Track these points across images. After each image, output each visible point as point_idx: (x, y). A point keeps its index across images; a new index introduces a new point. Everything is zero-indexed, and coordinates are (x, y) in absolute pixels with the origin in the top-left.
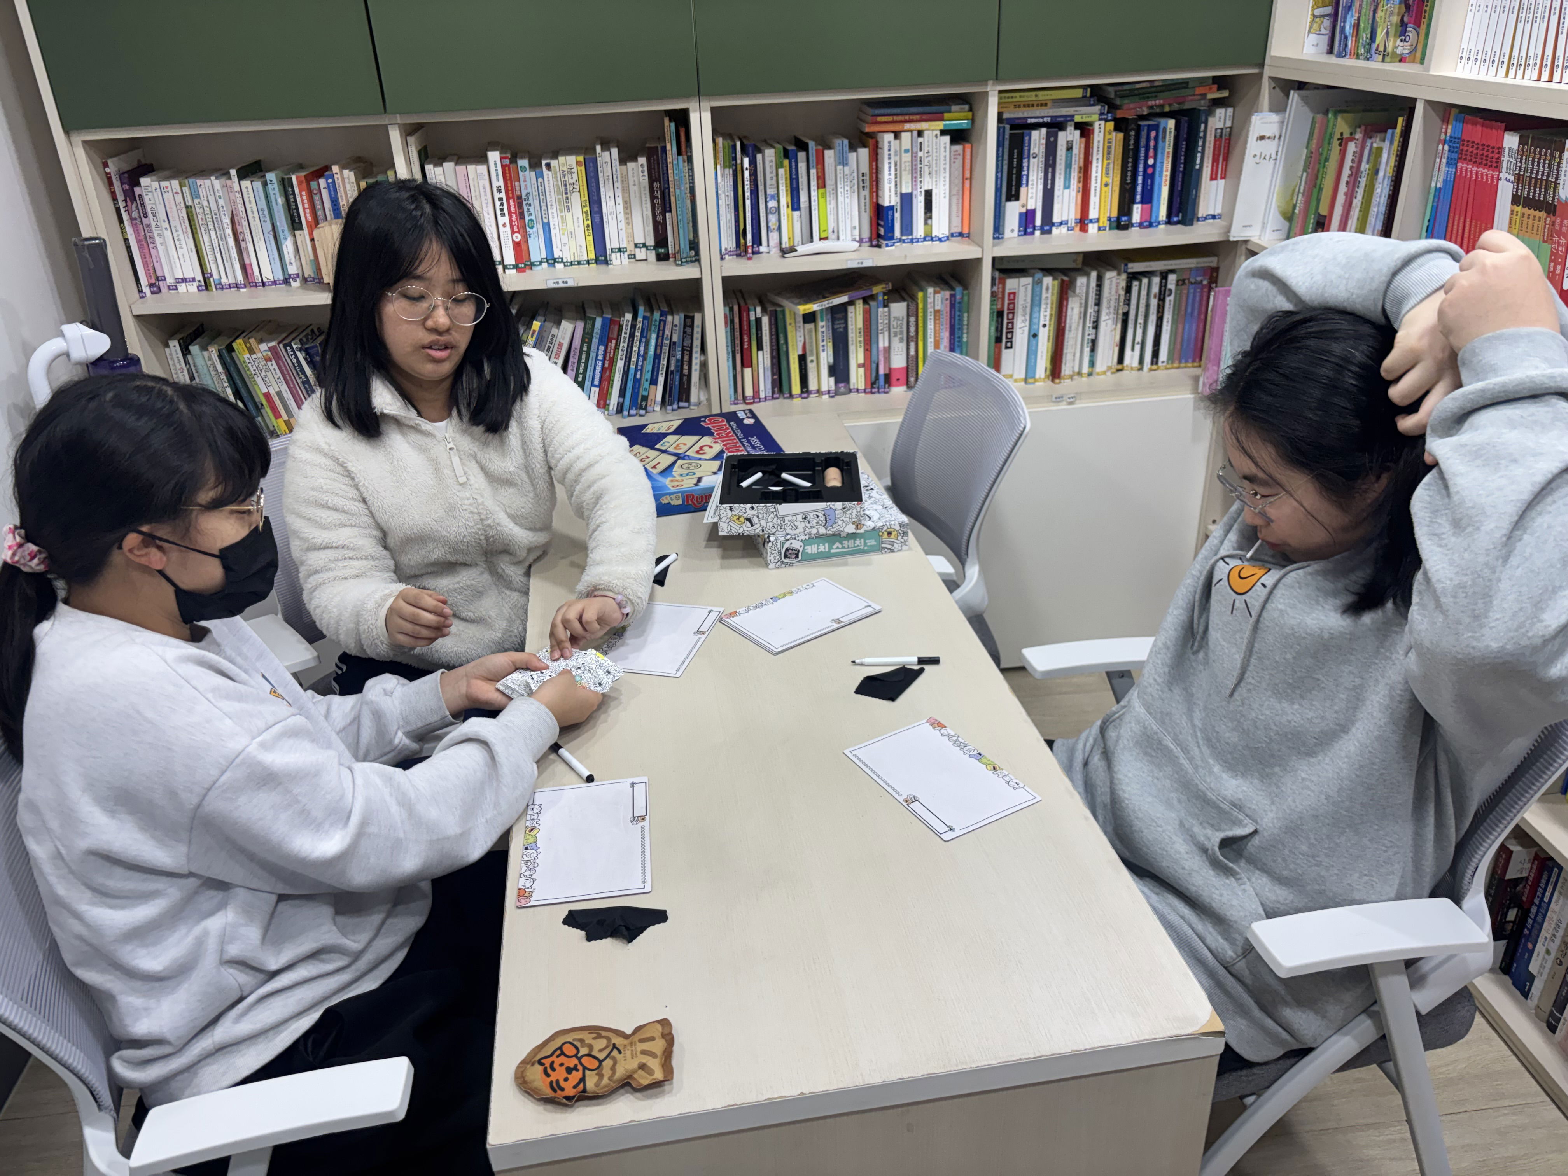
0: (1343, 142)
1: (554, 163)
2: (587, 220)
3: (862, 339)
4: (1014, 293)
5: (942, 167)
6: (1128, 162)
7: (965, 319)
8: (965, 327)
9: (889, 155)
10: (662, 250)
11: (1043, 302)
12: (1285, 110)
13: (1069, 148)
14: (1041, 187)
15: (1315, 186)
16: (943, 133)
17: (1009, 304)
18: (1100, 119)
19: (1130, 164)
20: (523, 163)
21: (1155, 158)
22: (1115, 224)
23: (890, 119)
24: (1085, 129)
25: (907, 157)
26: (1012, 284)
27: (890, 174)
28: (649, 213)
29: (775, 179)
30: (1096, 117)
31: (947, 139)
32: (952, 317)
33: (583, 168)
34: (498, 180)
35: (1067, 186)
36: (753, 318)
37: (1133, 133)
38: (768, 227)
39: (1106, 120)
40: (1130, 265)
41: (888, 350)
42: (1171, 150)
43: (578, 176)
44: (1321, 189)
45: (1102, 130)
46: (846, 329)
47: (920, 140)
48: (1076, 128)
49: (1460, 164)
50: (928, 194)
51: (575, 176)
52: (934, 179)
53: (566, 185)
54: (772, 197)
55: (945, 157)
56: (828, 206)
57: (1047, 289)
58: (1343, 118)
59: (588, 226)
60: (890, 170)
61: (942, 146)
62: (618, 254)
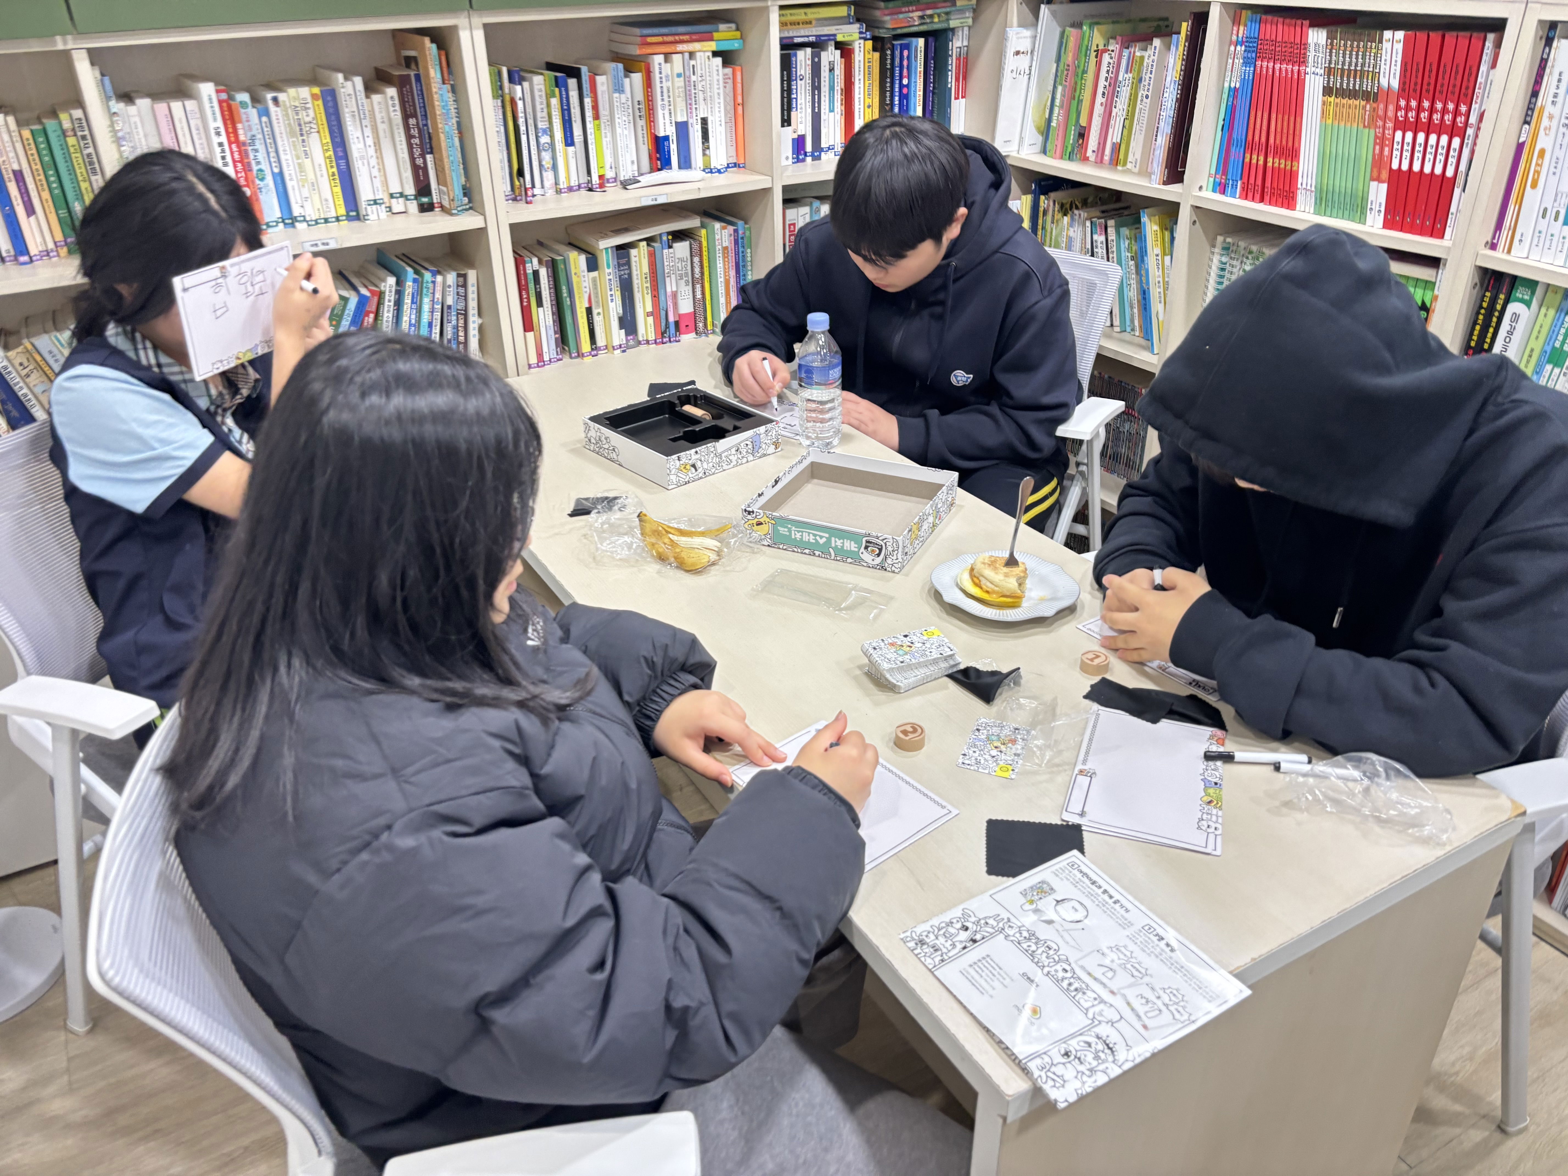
0: (1099, 54)
1: (282, 97)
2: (332, 167)
3: (648, 285)
5: (716, 91)
6: (886, 82)
7: (749, 255)
8: (749, 264)
9: (661, 78)
10: (425, 200)
13: (832, 70)
14: (809, 110)
15: (1074, 98)
16: (715, 54)
18: (860, 38)
19: (888, 85)
20: (243, 97)
21: (909, 77)
23: (660, 39)
24: (845, 49)
25: (680, 82)
26: (791, 214)
27: (663, 100)
28: (404, 155)
29: (545, 110)
30: (857, 36)
31: (719, 61)
32: (737, 254)
33: (320, 102)
34: (215, 120)
35: (832, 110)
36: (529, 271)
37: (889, 52)
38: (541, 166)
39: (865, 39)
41: (675, 296)
42: (922, 69)
43: (315, 112)
44: (1080, 102)
45: (862, 49)
46: (631, 275)
47: (692, 62)
48: (836, 48)
49: (1259, 63)
50: (704, 123)
51: (311, 112)
52: (709, 106)
53: (300, 125)
54: (545, 132)
55: (718, 81)
56: (604, 140)
58: (1100, 28)
59: (333, 175)
60: (662, 96)
61: (715, 68)
62: (374, 207)
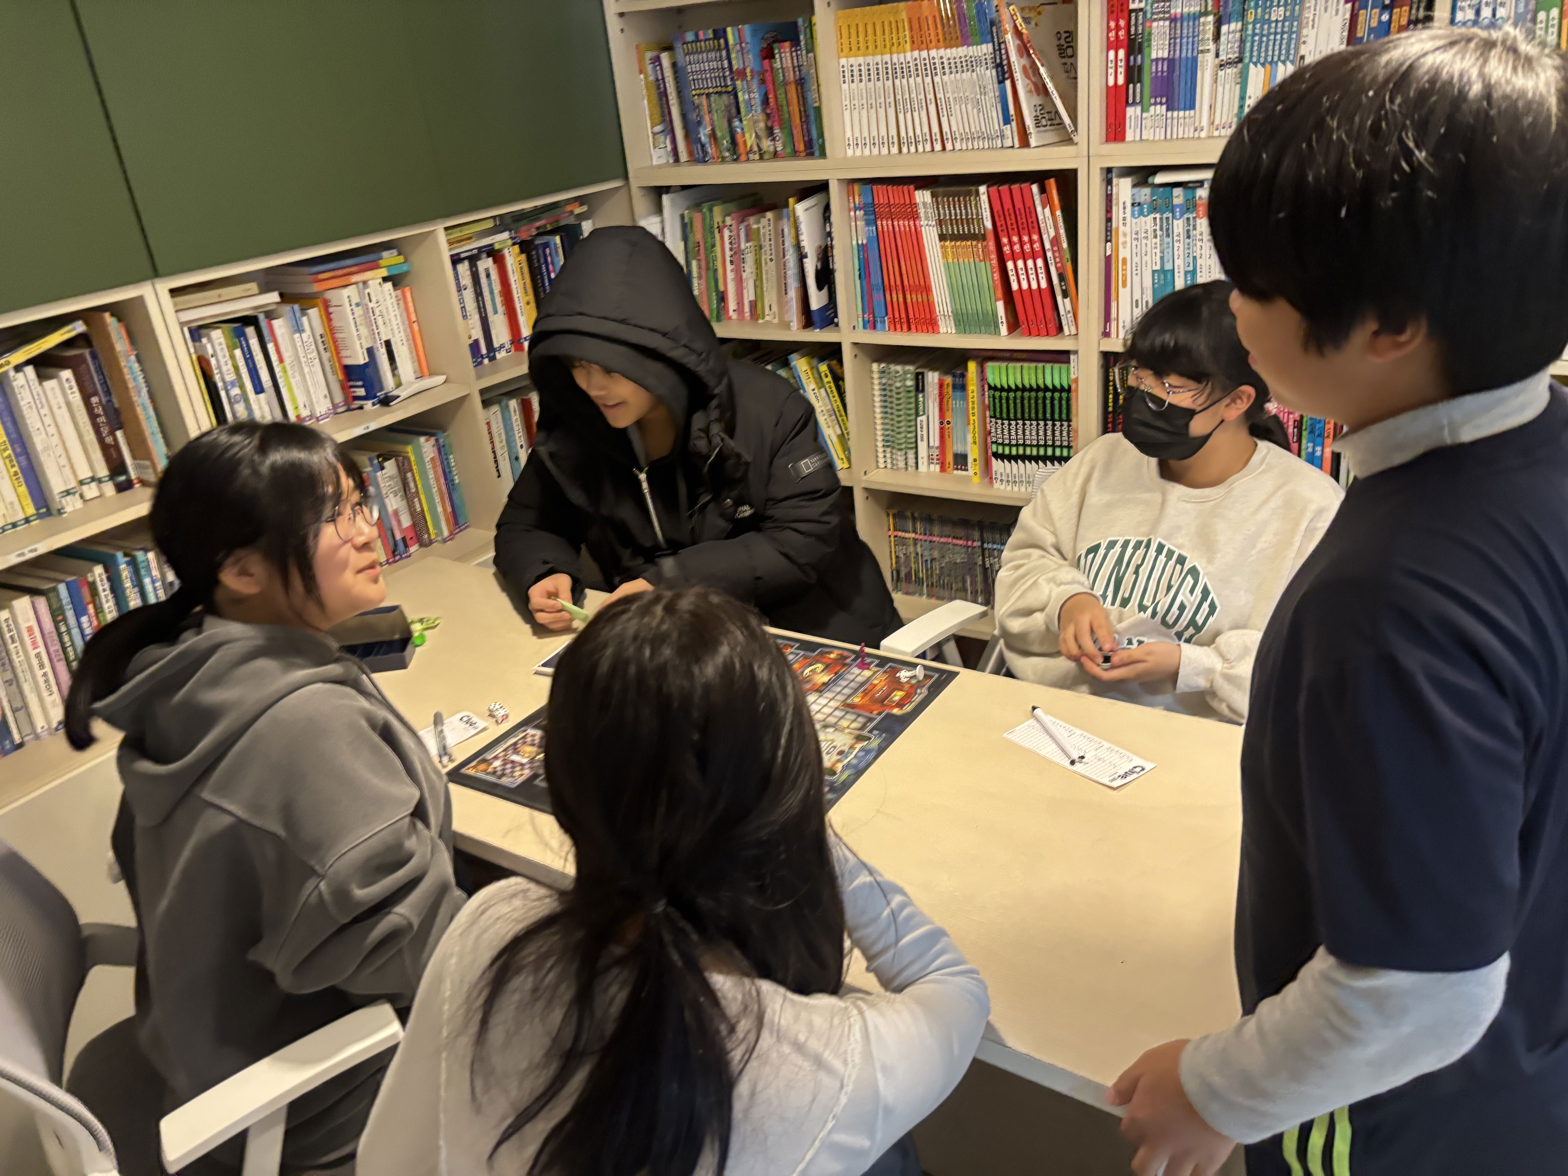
0: (721, 229)
2: (13, 466)
4: (488, 423)
5: (392, 314)
6: (537, 279)
7: (451, 461)
8: (453, 469)
10: (122, 478)
11: (514, 424)
12: (662, 212)
13: (488, 276)
14: (477, 316)
15: (709, 269)
16: (385, 279)
18: (508, 244)
19: (539, 281)
23: (330, 274)
24: (497, 255)
25: (360, 311)
28: (92, 437)
29: (230, 363)
30: (505, 242)
31: (389, 285)
32: (442, 463)
35: (496, 312)
37: (533, 252)
39: (513, 244)
45: (511, 254)
47: (367, 290)
49: (879, 223)
50: (388, 344)
52: (389, 328)
54: (233, 384)
55: (392, 303)
56: (292, 380)
57: (514, 408)
58: (716, 209)
61: (387, 292)
62: (67, 498)
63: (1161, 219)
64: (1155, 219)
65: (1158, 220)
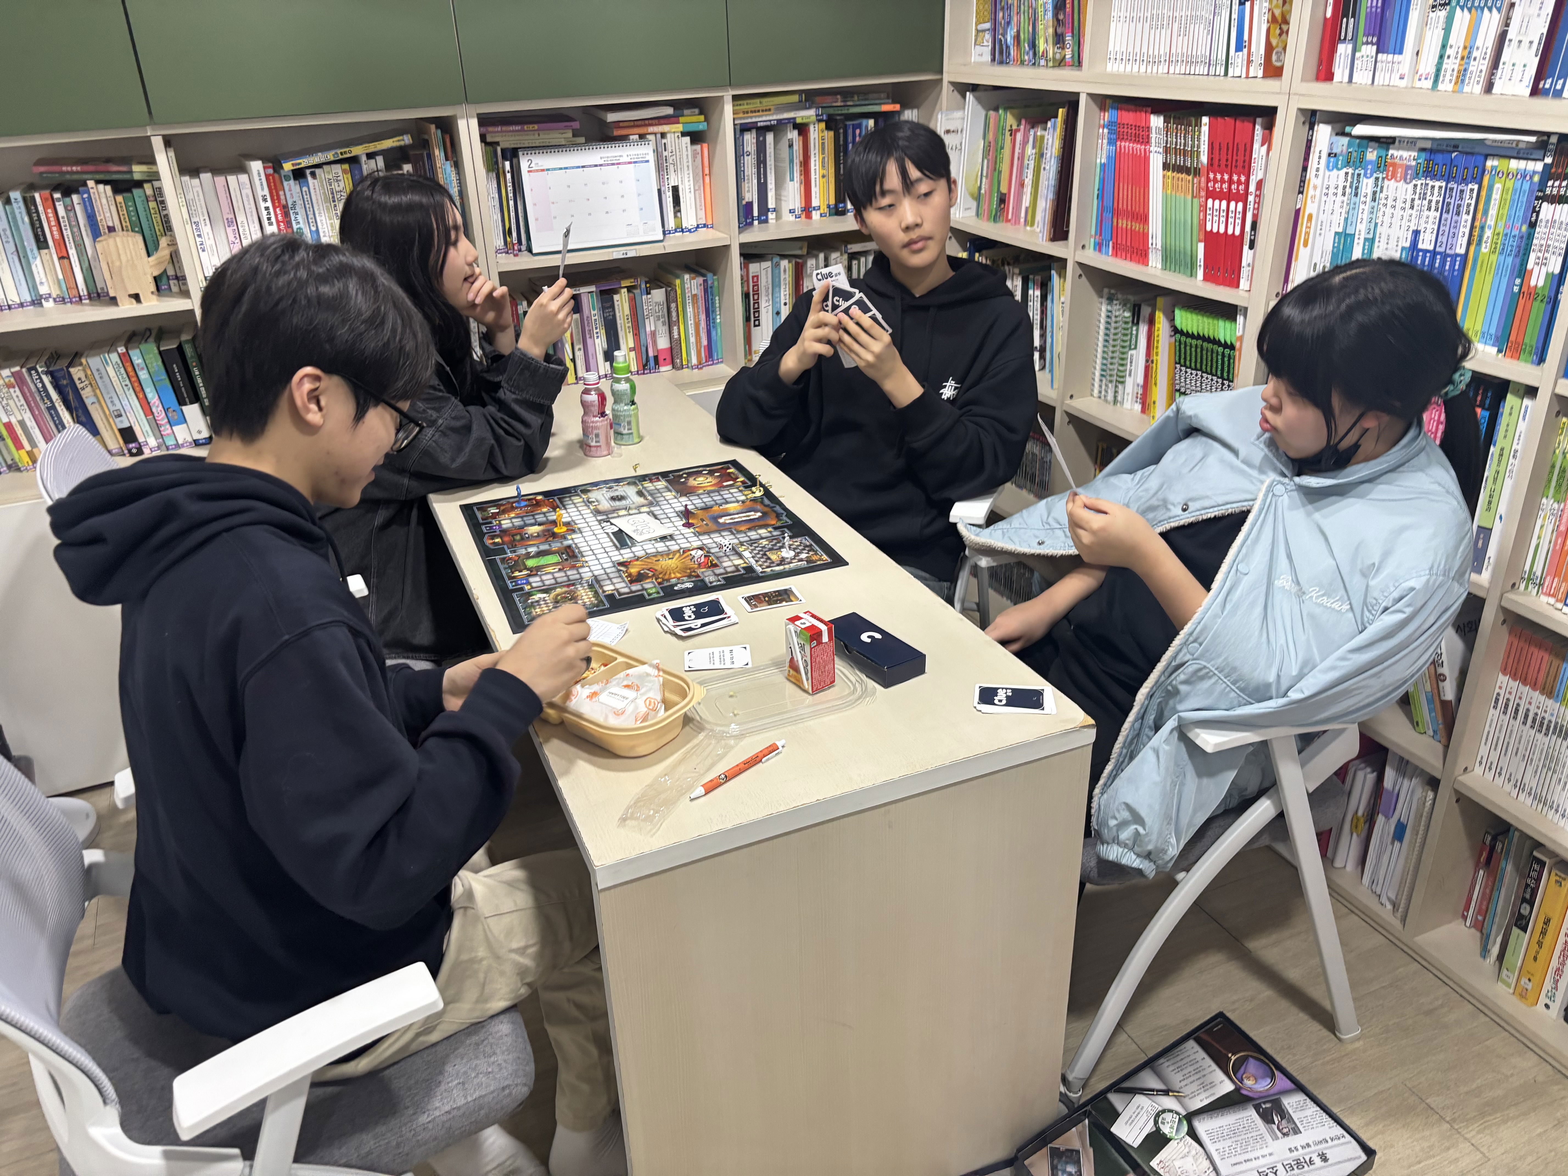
0: (1013, 133)
1: (319, 172)
3: (630, 325)
4: (757, 276)
5: (686, 165)
6: (839, 156)
7: (717, 302)
8: (718, 309)
11: (782, 283)
12: (964, 108)
13: (791, 146)
14: (755, 181)
15: (995, 170)
17: (753, 286)
18: (815, 120)
22: (833, 211)
23: (631, 123)
24: (802, 129)
26: (754, 268)
30: (812, 118)
31: (687, 139)
32: (706, 301)
33: (349, 176)
34: (263, 189)
35: (792, 179)
37: (841, 131)
39: (819, 121)
40: (849, 246)
41: (653, 334)
43: (344, 183)
44: (1000, 172)
45: (816, 130)
46: (614, 316)
47: (664, 141)
48: (794, 129)
49: (1118, 143)
50: (675, 190)
51: (342, 184)
52: (680, 176)
53: (333, 193)
55: (687, 156)
57: (785, 271)
58: (1011, 113)
61: (684, 146)
63: (1353, 174)
64: (1347, 173)
65: (1350, 175)
